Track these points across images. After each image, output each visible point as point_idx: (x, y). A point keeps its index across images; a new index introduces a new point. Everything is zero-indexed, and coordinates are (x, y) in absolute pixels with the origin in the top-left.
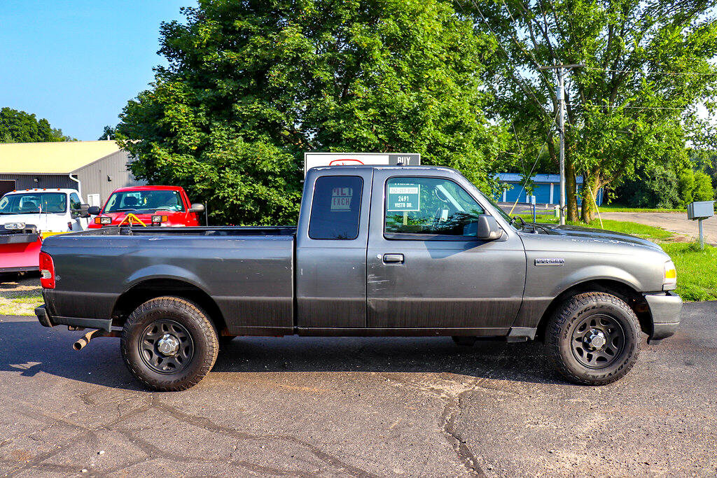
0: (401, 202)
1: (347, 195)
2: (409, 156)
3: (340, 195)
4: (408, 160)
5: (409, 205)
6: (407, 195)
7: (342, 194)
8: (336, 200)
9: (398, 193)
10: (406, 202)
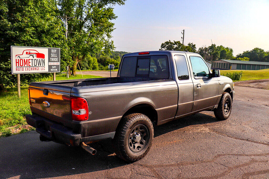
0: (53, 68)
1: (31, 66)
2: (56, 49)
3: (28, 66)
4: (56, 51)
5: (56, 70)
6: (55, 65)
7: (29, 65)
8: (27, 68)
9: (52, 65)
10: (55, 69)
